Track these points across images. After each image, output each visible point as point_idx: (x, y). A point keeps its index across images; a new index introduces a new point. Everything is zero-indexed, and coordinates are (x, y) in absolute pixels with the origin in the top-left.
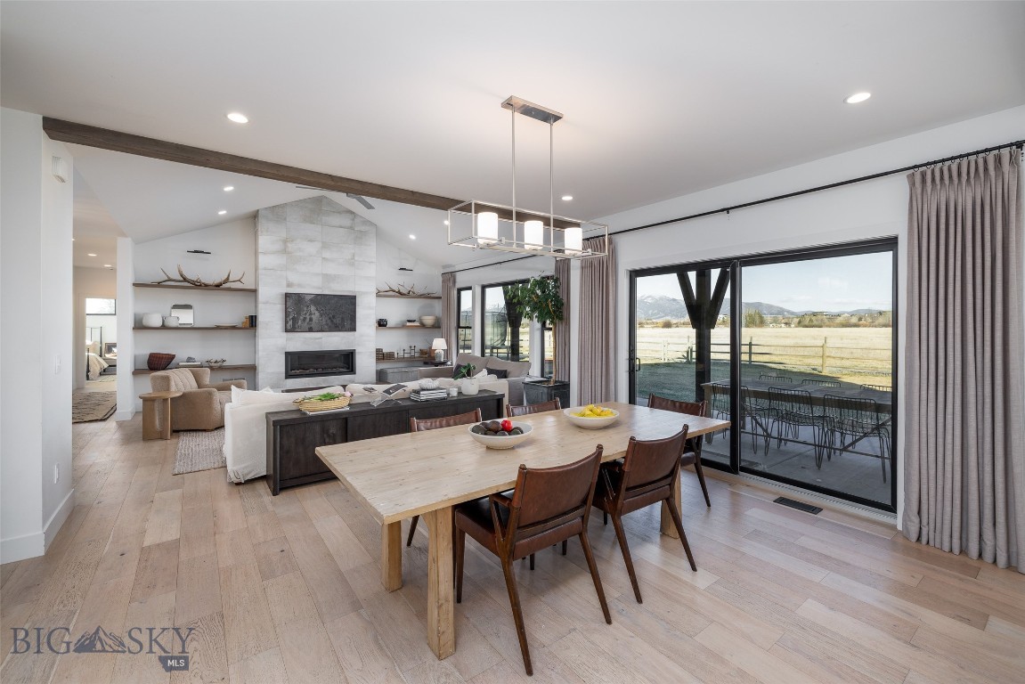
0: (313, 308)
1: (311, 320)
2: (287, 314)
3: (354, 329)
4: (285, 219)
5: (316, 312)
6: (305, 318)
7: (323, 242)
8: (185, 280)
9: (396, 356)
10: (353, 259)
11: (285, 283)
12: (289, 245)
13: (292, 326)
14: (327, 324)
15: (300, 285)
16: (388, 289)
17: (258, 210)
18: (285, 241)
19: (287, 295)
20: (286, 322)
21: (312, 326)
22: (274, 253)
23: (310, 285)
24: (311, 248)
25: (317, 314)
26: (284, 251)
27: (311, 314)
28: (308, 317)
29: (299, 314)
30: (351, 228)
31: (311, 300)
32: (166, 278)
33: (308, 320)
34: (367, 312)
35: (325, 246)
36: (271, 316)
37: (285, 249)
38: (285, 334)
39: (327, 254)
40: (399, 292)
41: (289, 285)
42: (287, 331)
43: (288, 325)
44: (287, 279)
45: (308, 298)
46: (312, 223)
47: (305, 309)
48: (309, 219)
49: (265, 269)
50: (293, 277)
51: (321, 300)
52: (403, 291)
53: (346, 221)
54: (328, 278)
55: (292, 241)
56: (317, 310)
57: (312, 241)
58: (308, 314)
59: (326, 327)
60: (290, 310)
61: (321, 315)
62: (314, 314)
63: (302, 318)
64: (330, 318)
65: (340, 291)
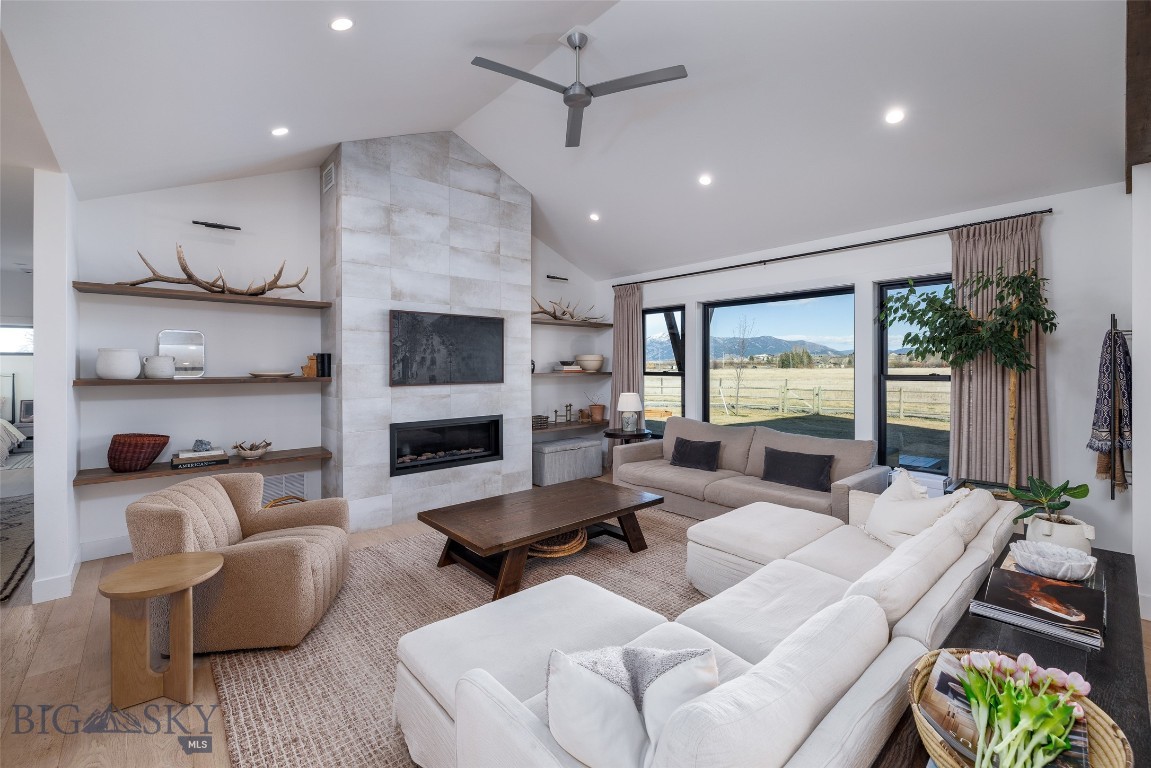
0: (436, 340)
1: (433, 362)
2: (394, 351)
3: (500, 379)
4: (388, 167)
5: (442, 347)
6: (423, 360)
7: (451, 218)
8: (191, 279)
9: (552, 419)
10: (499, 252)
11: (389, 292)
12: (395, 218)
13: (402, 375)
14: (459, 371)
15: (414, 297)
16: (542, 310)
17: (339, 145)
18: (388, 211)
19: (395, 315)
20: (392, 367)
21: (435, 373)
22: (364, 231)
23: (432, 298)
24: (432, 227)
25: (444, 351)
26: (387, 230)
27: (433, 351)
28: (428, 357)
29: (413, 351)
30: (495, 196)
31: (433, 324)
32: (151, 275)
33: (428, 363)
34: (523, 347)
35: (455, 225)
36: (367, 354)
37: (388, 226)
38: (389, 389)
39: (457, 241)
40: (555, 316)
41: (396, 295)
42: (393, 383)
43: (396, 372)
44: (392, 282)
45: (428, 321)
46: (433, 180)
47: (425, 342)
48: (429, 173)
49: (354, 262)
50: (403, 281)
51: (449, 325)
52: (558, 312)
53: (485, 182)
54: (459, 284)
55: (400, 211)
56: (443, 343)
57: (433, 214)
58: (429, 351)
59: (457, 375)
60: (399, 344)
61: (450, 354)
62: (439, 350)
63: (418, 358)
64: (463, 359)
65: (479, 310)
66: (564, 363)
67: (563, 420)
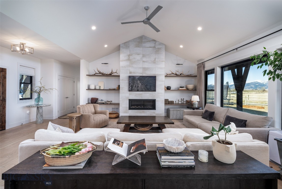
0: (139, 82)
1: (138, 86)
2: (129, 84)
3: (155, 91)
4: (129, 47)
5: (140, 83)
6: (136, 86)
7: (143, 55)
8: (99, 73)
9: (175, 102)
10: (155, 60)
11: (129, 72)
12: (130, 57)
13: (131, 89)
14: (144, 88)
15: (134, 73)
16: (171, 73)
17: (120, 45)
18: (129, 56)
19: (130, 77)
20: (129, 87)
21: (138, 89)
22: (124, 61)
23: (138, 73)
24: (138, 57)
25: (140, 84)
26: (129, 60)
28: (137, 85)
29: (133, 84)
30: (154, 47)
31: (138, 78)
32: (95, 73)
33: (137, 87)
34: (161, 83)
35: (144, 56)
36: (124, 85)
37: (129, 59)
38: (129, 92)
39: (144, 59)
41: (130, 73)
42: (129, 91)
43: (130, 88)
44: (130, 70)
45: (137, 78)
46: (139, 47)
47: (136, 82)
48: (138, 46)
49: (122, 67)
50: (132, 70)
51: (142, 78)
52: (177, 73)
53: (152, 44)
54: (144, 69)
55: (131, 55)
56: (140, 82)
57: (139, 55)
58: (137, 84)
59: (144, 89)
60: (130, 83)
61: (142, 85)
62: (139, 84)
63: (135, 86)
64: (145, 86)
65: (150, 74)
66: (181, 87)
67: (181, 103)
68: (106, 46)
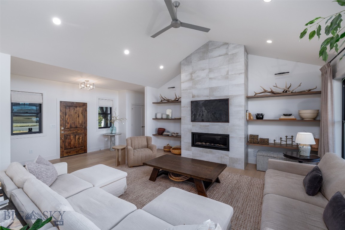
0: (203, 108)
1: (203, 115)
2: (192, 112)
3: (227, 121)
4: (191, 62)
5: (205, 110)
6: (200, 114)
7: (209, 69)
8: (165, 100)
9: (271, 141)
10: (228, 74)
11: (191, 96)
12: (193, 75)
13: (194, 120)
14: (211, 118)
15: (198, 96)
16: (263, 91)
17: (181, 62)
18: (191, 74)
19: (192, 102)
21: (204, 118)
22: (186, 81)
23: (203, 95)
24: (203, 74)
25: (206, 112)
26: (191, 79)
27: (203, 112)
28: (201, 114)
29: (197, 112)
30: (226, 54)
31: (203, 104)
32: (161, 100)
33: (201, 115)
34: (237, 109)
35: (211, 70)
36: (186, 113)
38: (192, 123)
39: (212, 75)
40: (272, 92)
41: (193, 97)
42: (192, 121)
43: (193, 118)
44: (192, 93)
45: (201, 103)
46: (204, 59)
47: (200, 109)
48: (202, 58)
49: (184, 90)
50: (195, 92)
51: (208, 103)
52: (275, 90)
53: (223, 51)
54: (212, 89)
55: (194, 73)
56: (206, 109)
57: (203, 70)
58: (201, 112)
59: (211, 119)
60: (193, 110)
61: (208, 113)
62: (204, 111)
63: (198, 114)
64: (213, 114)
65: (220, 97)
66: (285, 115)
67: (285, 143)
68: (162, 67)
